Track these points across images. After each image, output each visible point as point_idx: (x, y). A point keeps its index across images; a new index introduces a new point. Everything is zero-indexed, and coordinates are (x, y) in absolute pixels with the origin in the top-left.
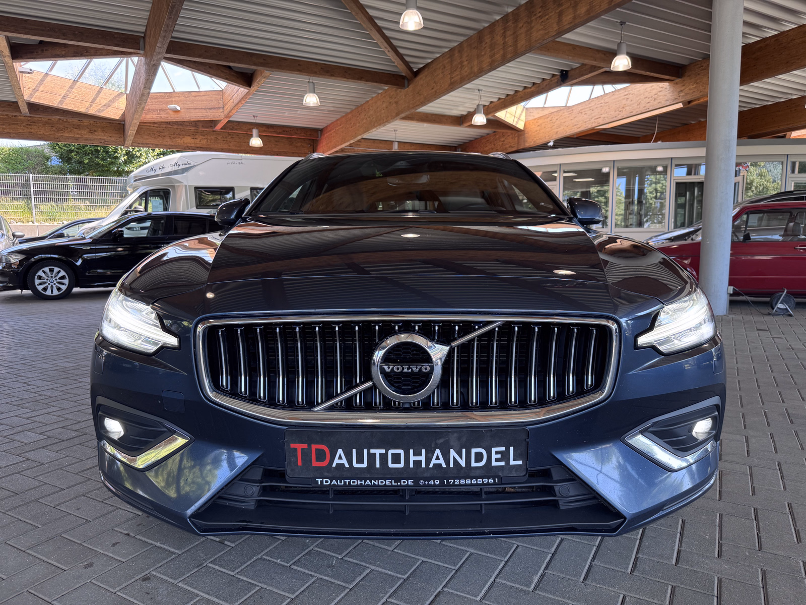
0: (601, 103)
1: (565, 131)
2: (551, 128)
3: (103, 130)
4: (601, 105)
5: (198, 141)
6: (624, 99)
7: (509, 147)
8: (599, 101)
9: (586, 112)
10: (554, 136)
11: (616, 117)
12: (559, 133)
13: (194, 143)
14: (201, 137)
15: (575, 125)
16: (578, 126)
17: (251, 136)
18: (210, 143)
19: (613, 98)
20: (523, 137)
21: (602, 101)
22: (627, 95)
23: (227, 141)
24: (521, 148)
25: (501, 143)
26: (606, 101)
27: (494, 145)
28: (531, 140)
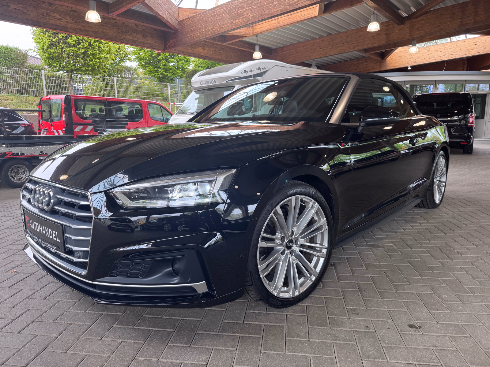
0: (454, 46)
1: (423, 61)
2: (411, 58)
3: (152, 37)
4: (454, 47)
5: (206, 51)
6: (473, 44)
7: (372, 69)
8: (452, 45)
9: (441, 51)
10: (413, 64)
11: (466, 55)
12: (417, 62)
13: (204, 53)
14: (207, 48)
15: (431, 58)
16: (434, 59)
17: (254, 50)
18: (212, 53)
19: (465, 43)
20: (385, 63)
21: (455, 45)
22: (476, 42)
23: (221, 53)
24: (383, 70)
25: (364, 66)
26: (458, 45)
27: (358, 67)
28: (392, 65)
